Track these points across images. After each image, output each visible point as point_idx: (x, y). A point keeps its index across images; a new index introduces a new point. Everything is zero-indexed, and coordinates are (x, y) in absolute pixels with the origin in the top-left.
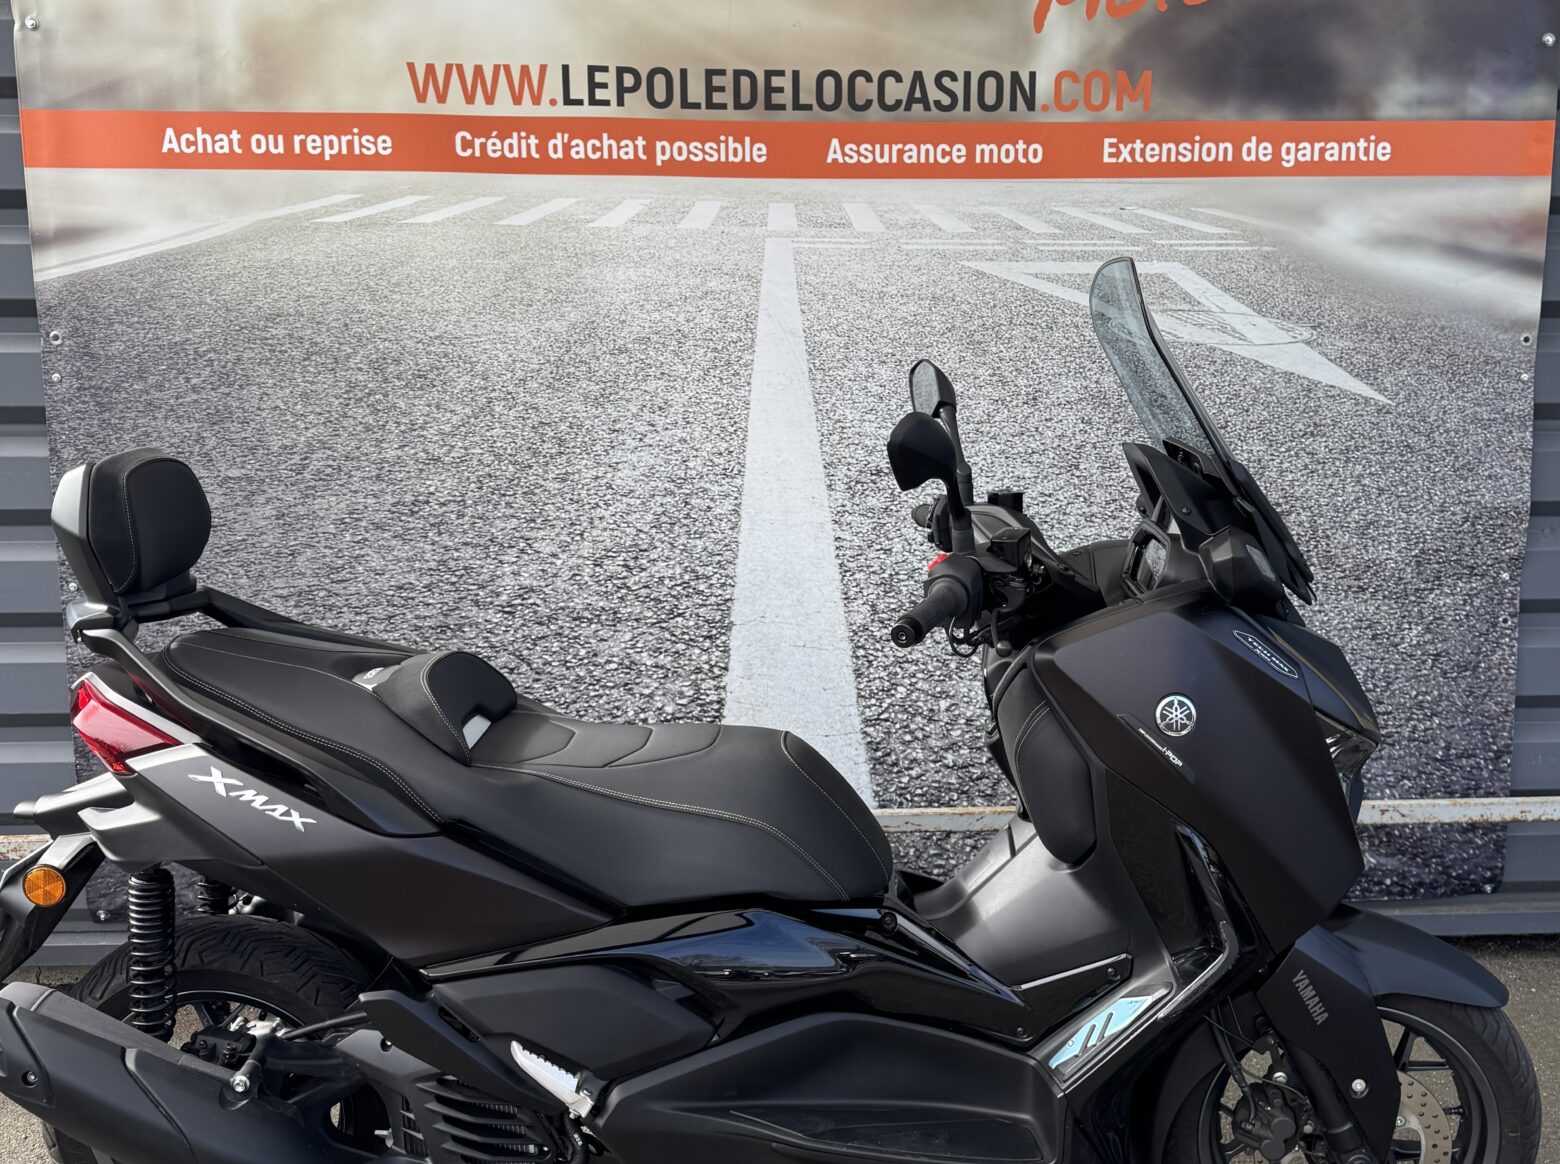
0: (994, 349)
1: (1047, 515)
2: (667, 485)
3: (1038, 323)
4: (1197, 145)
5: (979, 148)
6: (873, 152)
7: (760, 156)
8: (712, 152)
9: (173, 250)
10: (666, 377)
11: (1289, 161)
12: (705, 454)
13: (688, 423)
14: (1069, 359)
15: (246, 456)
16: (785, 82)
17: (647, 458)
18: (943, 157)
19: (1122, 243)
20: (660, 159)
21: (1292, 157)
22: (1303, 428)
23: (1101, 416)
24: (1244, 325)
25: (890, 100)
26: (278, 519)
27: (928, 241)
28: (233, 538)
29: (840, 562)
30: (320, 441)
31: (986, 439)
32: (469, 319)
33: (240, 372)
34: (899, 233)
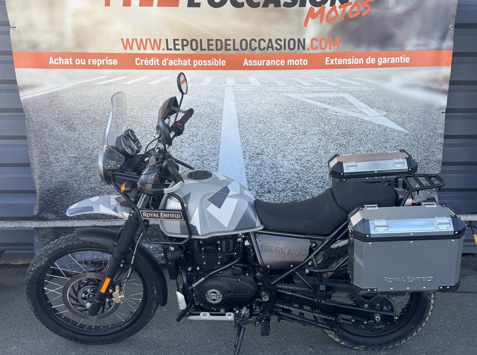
0: (293, 119)
1: (309, 166)
2: (197, 157)
3: (306, 111)
4: (353, 59)
5: (288, 61)
6: (257, 62)
7: (224, 64)
8: (210, 63)
9: (54, 92)
10: (196, 127)
11: (380, 63)
12: (208, 149)
13: (203, 140)
14: (315, 121)
15: (75, 151)
16: (231, 42)
17: (191, 150)
18: (278, 64)
19: (331, 88)
20: (195, 65)
21: (381, 62)
22: (383, 140)
23: (325, 138)
24: (367, 111)
25: (262, 47)
26: (85, 168)
27: (273, 88)
28: (72, 174)
29: (247, 179)
30: (96, 146)
31: (291, 145)
32: (140, 111)
33: (73, 127)
34: (265, 86)
